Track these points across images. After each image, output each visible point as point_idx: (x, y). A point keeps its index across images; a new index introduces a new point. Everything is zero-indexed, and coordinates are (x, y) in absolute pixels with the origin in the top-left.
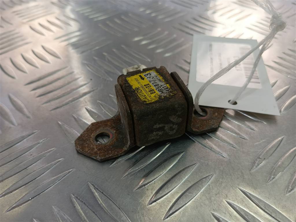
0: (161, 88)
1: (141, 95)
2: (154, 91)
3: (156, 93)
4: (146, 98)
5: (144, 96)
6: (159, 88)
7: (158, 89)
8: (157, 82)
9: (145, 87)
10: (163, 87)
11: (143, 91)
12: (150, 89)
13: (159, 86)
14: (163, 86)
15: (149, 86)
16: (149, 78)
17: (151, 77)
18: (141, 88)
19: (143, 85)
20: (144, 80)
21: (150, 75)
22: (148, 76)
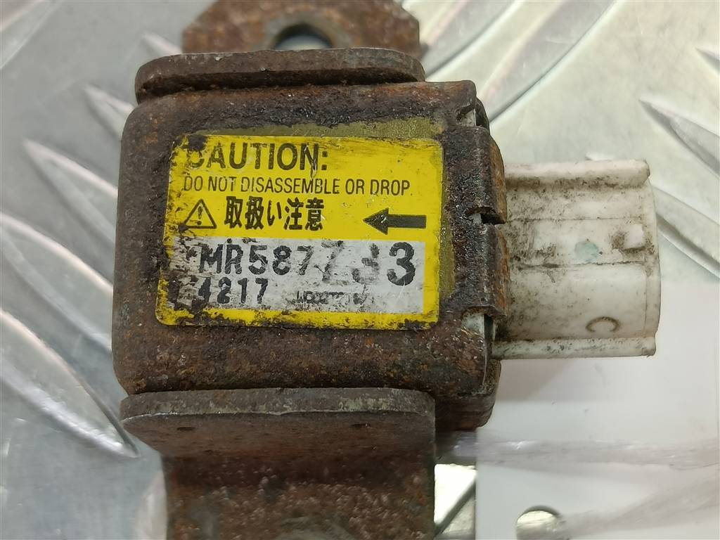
0: (246, 273)
1: (252, 151)
2: (244, 220)
3: (223, 228)
4: (212, 159)
5: (238, 160)
6: (254, 257)
7: (246, 249)
8: (312, 281)
9: (304, 198)
10: (243, 283)
11: (277, 172)
12: (274, 212)
13: (269, 274)
14: (254, 289)
15: (303, 221)
16: (368, 254)
17: (366, 272)
18: (306, 174)
19: (328, 200)
20: (366, 220)
21: (392, 276)
22: (388, 262)
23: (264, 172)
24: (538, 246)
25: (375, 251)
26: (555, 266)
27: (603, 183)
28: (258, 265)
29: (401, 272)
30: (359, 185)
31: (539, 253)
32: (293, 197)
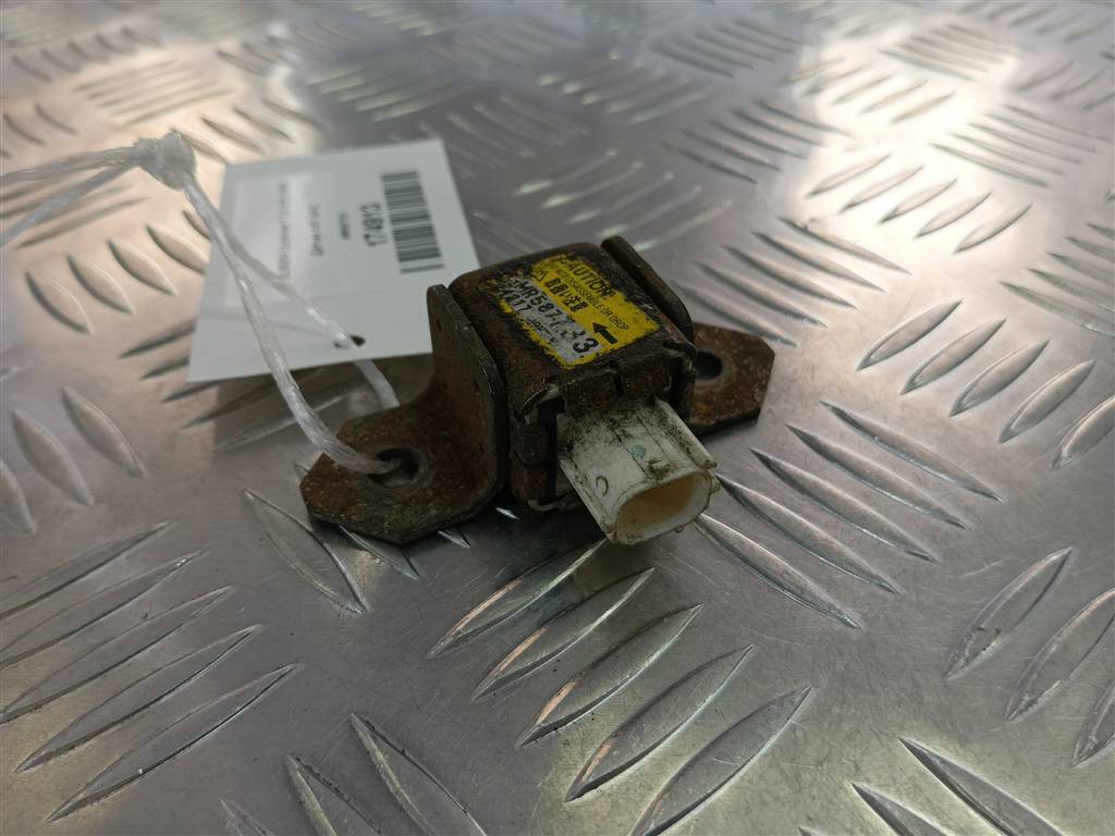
0: (528, 300)
1: (588, 274)
2: (552, 288)
3: (542, 283)
4: (570, 265)
5: (578, 272)
6: (538, 299)
7: (540, 294)
8: (546, 321)
9: (583, 300)
10: (523, 301)
11: (587, 287)
12: (566, 294)
13: (535, 307)
14: (524, 306)
15: (572, 305)
16: (579, 331)
17: (569, 336)
18: (594, 294)
19: (591, 306)
20: (595, 324)
21: (576, 345)
22: (582, 341)
23: (582, 283)
24: (627, 430)
25: (583, 333)
26: (620, 440)
27: (687, 446)
28: (536, 302)
29: (581, 347)
30: (608, 313)
31: (624, 431)
32: (579, 296)
